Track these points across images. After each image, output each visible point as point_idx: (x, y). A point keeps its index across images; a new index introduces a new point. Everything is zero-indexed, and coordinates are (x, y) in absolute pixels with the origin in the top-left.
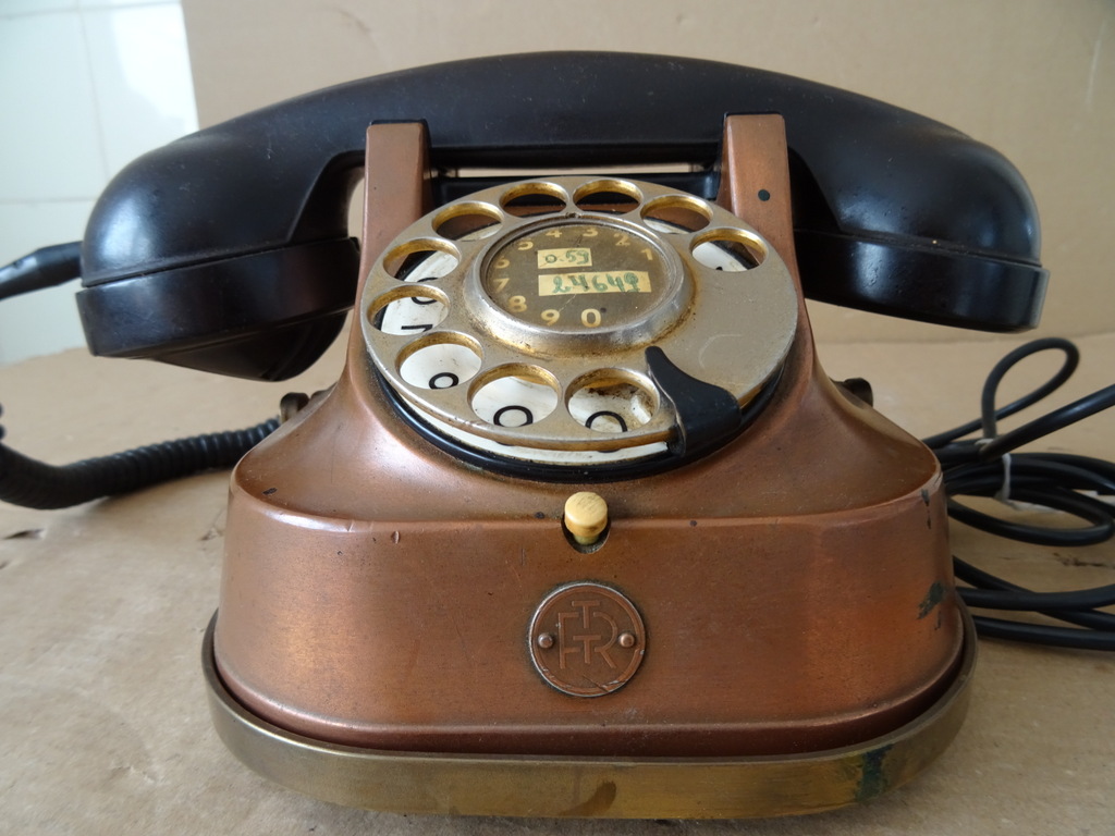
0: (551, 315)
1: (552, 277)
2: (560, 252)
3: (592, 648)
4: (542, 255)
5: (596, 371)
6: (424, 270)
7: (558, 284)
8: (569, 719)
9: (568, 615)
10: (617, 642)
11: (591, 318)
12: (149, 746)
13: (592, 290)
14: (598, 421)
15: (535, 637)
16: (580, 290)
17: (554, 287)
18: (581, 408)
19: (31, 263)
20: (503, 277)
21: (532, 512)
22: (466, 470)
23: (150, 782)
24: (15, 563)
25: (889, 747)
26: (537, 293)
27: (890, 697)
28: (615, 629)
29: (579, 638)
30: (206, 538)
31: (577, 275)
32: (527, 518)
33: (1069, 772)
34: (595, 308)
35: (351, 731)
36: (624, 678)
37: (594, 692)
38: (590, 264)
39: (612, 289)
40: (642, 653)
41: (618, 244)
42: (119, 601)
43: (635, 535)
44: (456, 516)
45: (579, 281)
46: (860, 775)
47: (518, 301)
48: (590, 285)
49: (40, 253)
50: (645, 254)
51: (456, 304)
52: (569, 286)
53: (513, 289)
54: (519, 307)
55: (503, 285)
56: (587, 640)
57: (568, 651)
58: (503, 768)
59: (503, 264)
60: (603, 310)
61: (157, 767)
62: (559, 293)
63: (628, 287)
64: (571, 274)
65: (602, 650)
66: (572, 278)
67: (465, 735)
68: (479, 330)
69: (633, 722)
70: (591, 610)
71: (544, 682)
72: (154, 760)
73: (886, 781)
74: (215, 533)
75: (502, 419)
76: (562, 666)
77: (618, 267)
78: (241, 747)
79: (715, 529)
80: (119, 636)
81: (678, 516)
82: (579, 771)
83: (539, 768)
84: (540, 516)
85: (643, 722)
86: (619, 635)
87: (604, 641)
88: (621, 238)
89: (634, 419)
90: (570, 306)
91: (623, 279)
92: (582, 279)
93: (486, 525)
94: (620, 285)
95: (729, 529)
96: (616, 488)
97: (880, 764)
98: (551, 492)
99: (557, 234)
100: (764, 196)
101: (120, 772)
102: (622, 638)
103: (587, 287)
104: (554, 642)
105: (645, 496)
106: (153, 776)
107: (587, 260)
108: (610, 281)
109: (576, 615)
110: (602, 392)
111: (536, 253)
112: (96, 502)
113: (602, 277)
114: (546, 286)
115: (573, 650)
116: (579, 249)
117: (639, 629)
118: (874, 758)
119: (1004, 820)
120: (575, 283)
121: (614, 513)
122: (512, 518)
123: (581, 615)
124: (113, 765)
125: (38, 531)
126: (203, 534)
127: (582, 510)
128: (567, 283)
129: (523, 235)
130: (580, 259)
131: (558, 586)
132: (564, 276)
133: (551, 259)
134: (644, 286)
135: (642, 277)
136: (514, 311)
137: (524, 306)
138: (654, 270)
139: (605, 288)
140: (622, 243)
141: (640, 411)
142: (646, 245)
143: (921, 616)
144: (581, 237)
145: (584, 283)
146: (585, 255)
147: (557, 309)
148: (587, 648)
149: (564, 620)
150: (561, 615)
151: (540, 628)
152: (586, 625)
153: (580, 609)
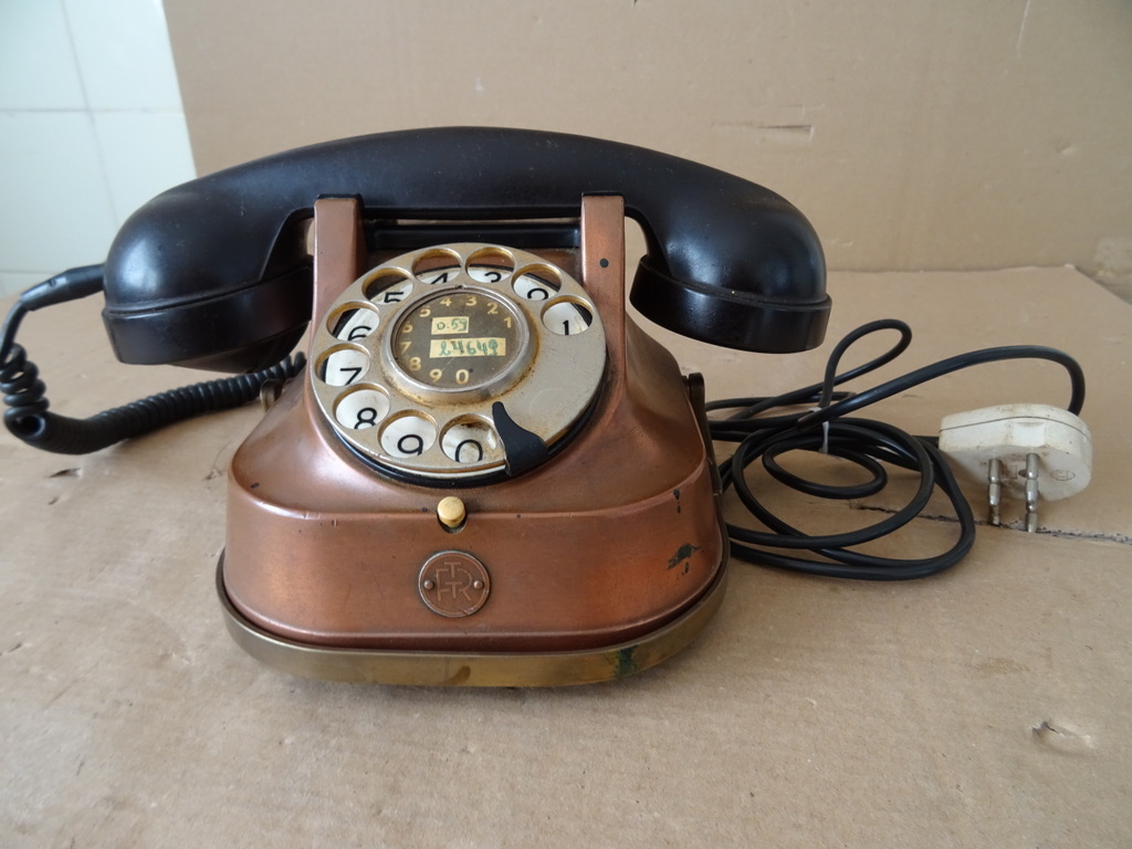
0: (436, 374)
1: (441, 341)
2: (447, 320)
3: (457, 589)
4: (436, 321)
5: (462, 416)
6: (358, 319)
7: (444, 347)
8: (444, 630)
9: (443, 570)
10: (472, 585)
11: (462, 376)
12: (183, 639)
13: (466, 354)
14: (465, 446)
15: (422, 583)
16: (457, 354)
17: (441, 350)
18: (453, 438)
19: (62, 282)
20: (407, 341)
21: (420, 507)
22: (380, 478)
23: (187, 662)
24: (64, 499)
25: (636, 647)
26: (428, 355)
27: (645, 617)
28: (470, 578)
29: (449, 584)
30: (209, 478)
31: (457, 340)
32: (417, 511)
34: (465, 368)
35: (312, 635)
36: (477, 606)
37: (460, 614)
38: (467, 331)
39: (479, 353)
40: (488, 592)
41: (489, 312)
42: (149, 531)
43: (483, 523)
44: (372, 510)
45: (458, 346)
46: (617, 662)
47: (415, 361)
48: (465, 349)
49: (69, 273)
50: (506, 322)
51: (375, 361)
52: (451, 351)
53: (413, 351)
54: (415, 367)
55: (406, 348)
56: (454, 584)
57: (443, 590)
58: (403, 658)
59: (407, 329)
60: (471, 371)
61: (190, 653)
62: (444, 356)
63: (490, 352)
64: (453, 340)
65: (464, 590)
66: (453, 343)
67: (381, 639)
68: (388, 382)
69: (484, 632)
70: (456, 567)
71: (429, 608)
72: (188, 648)
73: (636, 666)
74: (216, 473)
75: (404, 445)
76: (440, 599)
77: (485, 335)
78: (245, 643)
79: (532, 519)
80: (153, 560)
81: (510, 511)
82: (448, 660)
83: (424, 659)
84: (425, 511)
85: (490, 631)
86: (473, 582)
87: (465, 585)
88: (492, 306)
89: (488, 445)
90: (449, 364)
91: (487, 345)
92: (460, 343)
93: (390, 516)
94: (485, 350)
95: (538, 519)
96: (472, 493)
97: (630, 656)
98: (432, 494)
99: (448, 303)
100: (604, 263)
101: (165, 657)
102: (476, 584)
103: (462, 352)
104: (434, 585)
105: (489, 497)
106: (188, 659)
107: (465, 328)
108: (480, 346)
109: (447, 570)
110: (470, 426)
111: (431, 320)
112: (119, 443)
113: (474, 342)
114: (436, 350)
115: (446, 590)
116: (461, 318)
117: (485, 579)
118: (627, 653)
119: (721, 688)
120: (455, 348)
121: (470, 508)
122: (407, 511)
123: (450, 570)
124: (161, 652)
125: (75, 470)
126: (208, 473)
127: (449, 509)
128: (449, 347)
129: (425, 303)
130: (461, 326)
131: (436, 552)
132: (448, 342)
133: (441, 326)
134: (501, 351)
135: (501, 342)
136: (412, 369)
137: (419, 366)
138: (511, 336)
139: (475, 352)
140: (492, 311)
141: (492, 441)
142: (509, 314)
143: (670, 567)
144: (464, 306)
145: (461, 347)
146: (465, 324)
147: (440, 369)
148: (454, 589)
149: (440, 573)
150: (438, 571)
151: (425, 577)
152: (453, 576)
153: (449, 567)
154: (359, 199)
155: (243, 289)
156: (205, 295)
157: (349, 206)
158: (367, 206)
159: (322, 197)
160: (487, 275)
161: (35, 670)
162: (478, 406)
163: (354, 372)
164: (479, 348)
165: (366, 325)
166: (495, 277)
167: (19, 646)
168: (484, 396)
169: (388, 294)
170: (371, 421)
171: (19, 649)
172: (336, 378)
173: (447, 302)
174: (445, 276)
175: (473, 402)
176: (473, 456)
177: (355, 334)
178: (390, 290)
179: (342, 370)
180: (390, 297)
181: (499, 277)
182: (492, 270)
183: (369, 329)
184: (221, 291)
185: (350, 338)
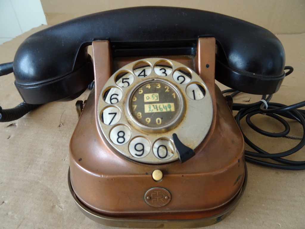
0: (148, 120)
1: (148, 105)
2: (150, 95)
3: (159, 199)
4: (146, 96)
5: (160, 138)
6: (113, 91)
7: (150, 108)
8: (154, 210)
9: (154, 193)
10: (165, 198)
11: (159, 121)
12: (59, 198)
13: (159, 111)
14: (160, 148)
15: (146, 197)
16: (156, 111)
20: (135, 105)
21: (145, 172)
23: (61, 209)
24: (12, 136)
26: (144, 112)
28: (164, 196)
29: (156, 197)
30: (59, 126)
31: (155, 105)
32: (144, 174)
33: (263, 205)
34: (160, 117)
36: (166, 204)
37: (159, 206)
38: (158, 100)
39: (164, 110)
40: (170, 200)
41: (166, 91)
42: (42, 150)
45: (155, 107)
46: (216, 220)
47: (139, 114)
48: (158, 109)
50: (173, 95)
51: (123, 114)
52: (153, 110)
53: (138, 109)
54: (139, 117)
55: (135, 108)
56: (158, 198)
57: (154, 199)
59: (134, 99)
60: (162, 119)
61: (62, 205)
62: (150, 112)
63: (168, 110)
64: (153, 104)
65: (161, 199)
66: (153, 106)
67: (131, 214)
68: (129, 123)
69: (168, 211)
70: (159, 193)
71: (148, 204)
72: (61, 202)
74: (61, 125)
75: (136, 148)
76: (152, 202)
77: (166, 101)
79: (188, 177)
80: (45, 162)
81: (179, 173)
82: (156, 223)
84: (147, 174)
85: (170, 210)
86: (165, 197)
88: (167, 88)
89: (169, 147)
90: (153, 116)
91: (167, 106)
92: (156, 106)
94: (166, 109)
95: (190, 177)
97: (221, 218)
100: (208, 66)
101: (53, 207)
102: (166, 197)
103: (158, 110)
104: (150, 198)
105: (171, 168)
106: (61, 208)
107: (157, 99)
109: (155, 193)
111: (144, 95)
113: (161, 105)
114: (147, 109)
115: (155, 199)
116: (155, 94)
117: (169, 196)
119: (247, 219)
120: (154, 108)
122: (140, 174)
123: (157, 193)
124: (52, 204)
126: (59, 124)
127: (157, 175)
128: (152, 108)
129: (140, 87)
130: (156, 98)
131: (152, 188)
132: (151, 105)
133: (148, 98)
134: (173, 109)
135: (172, 105)
136: (139, 118)
137: (141, 117)
138: (175, 101)
139: (162, 110)
140: (167, 90)
141: (171, 146)
142: (174, 92)
143: (234, 185)
144: (156, 88)
145: (157, 108)
146: (157, 97)
147: (150, 118)
148: (158, 199)
149: (153, 195)
150: (152, 194)
151: (147, 196)
152: (158, 195)
153: (156, 193)
154: (109, 40)
155: (66, 75)
156: (52, 79)
157: (106, 44)
158: (112, 41)
159: (95, 40)
160: (161, 70)
161: (10, 213)
162: (166, 134)
163: (114, 115)
164: (164, 108)
165: (116, 93)
166: (163, 71)
167: (3, 202)
168: (168, 130)
169: (123, 79)
170: (123, 137)
171: (4, 204)
172: (107, 118)
173: (149, 87)
174: (144, 71)
175: (163, 132)
176: (164, 152)
177: (112, 97)
178: (124, 77)
179: (109, 114)
180: (124, 80)
181: (165, 71)
182: (162, 68)
183: (117, 95)
184: (58, 77)
185: (111, 99)
